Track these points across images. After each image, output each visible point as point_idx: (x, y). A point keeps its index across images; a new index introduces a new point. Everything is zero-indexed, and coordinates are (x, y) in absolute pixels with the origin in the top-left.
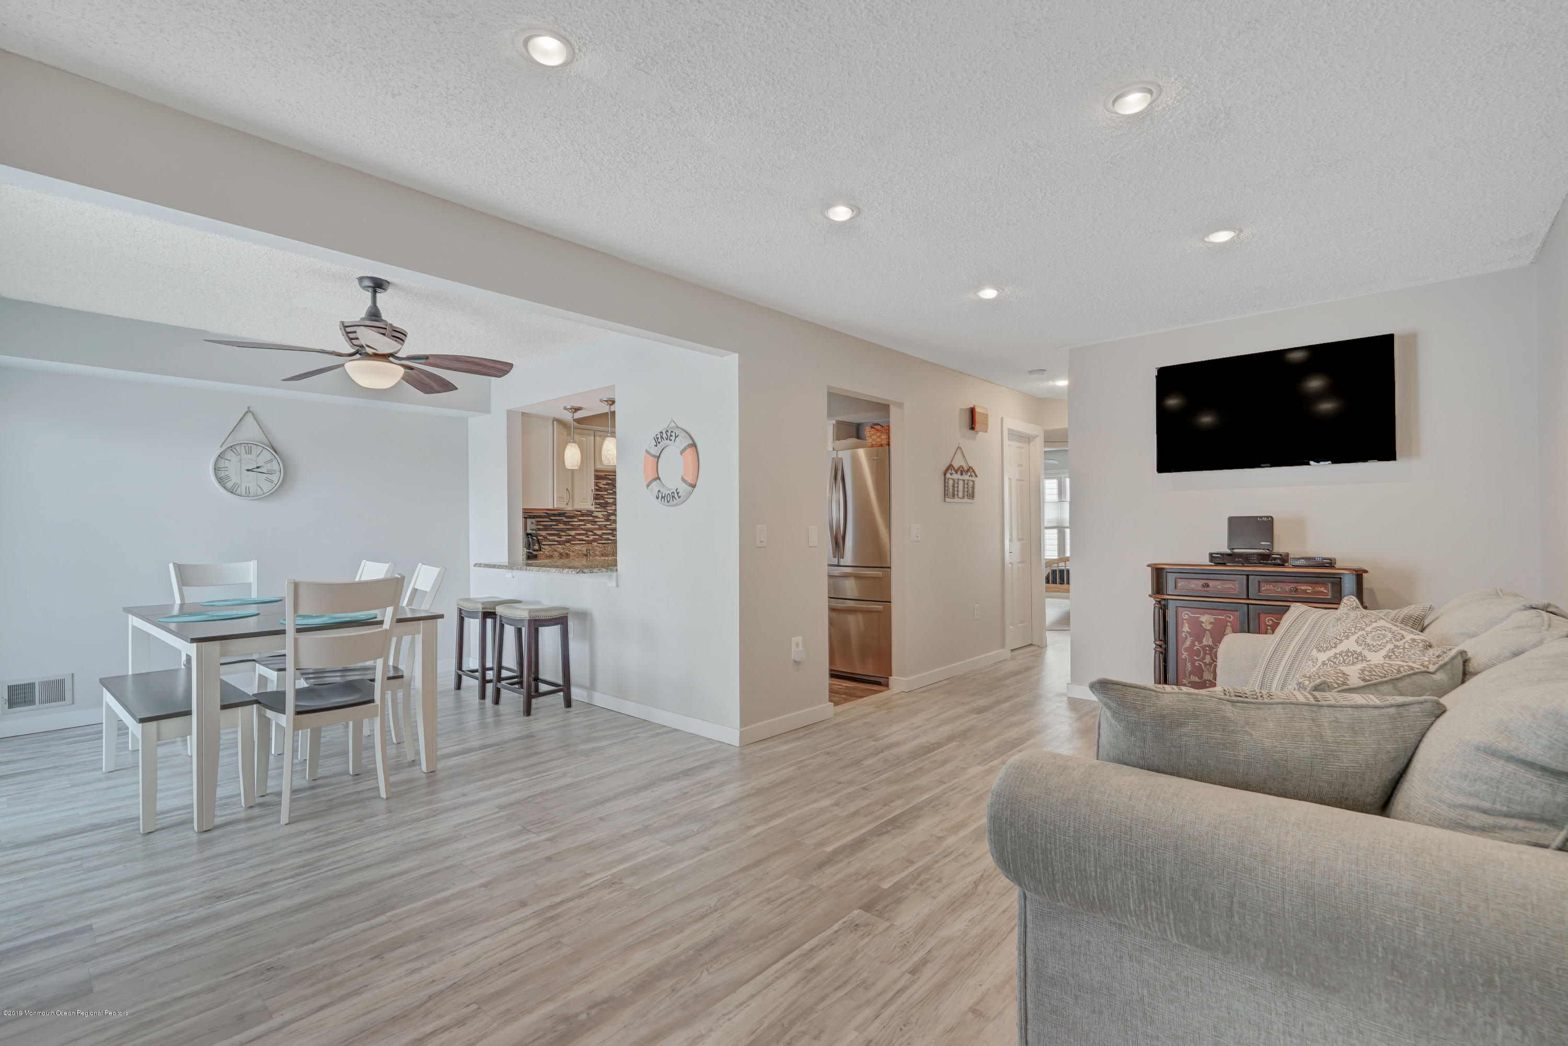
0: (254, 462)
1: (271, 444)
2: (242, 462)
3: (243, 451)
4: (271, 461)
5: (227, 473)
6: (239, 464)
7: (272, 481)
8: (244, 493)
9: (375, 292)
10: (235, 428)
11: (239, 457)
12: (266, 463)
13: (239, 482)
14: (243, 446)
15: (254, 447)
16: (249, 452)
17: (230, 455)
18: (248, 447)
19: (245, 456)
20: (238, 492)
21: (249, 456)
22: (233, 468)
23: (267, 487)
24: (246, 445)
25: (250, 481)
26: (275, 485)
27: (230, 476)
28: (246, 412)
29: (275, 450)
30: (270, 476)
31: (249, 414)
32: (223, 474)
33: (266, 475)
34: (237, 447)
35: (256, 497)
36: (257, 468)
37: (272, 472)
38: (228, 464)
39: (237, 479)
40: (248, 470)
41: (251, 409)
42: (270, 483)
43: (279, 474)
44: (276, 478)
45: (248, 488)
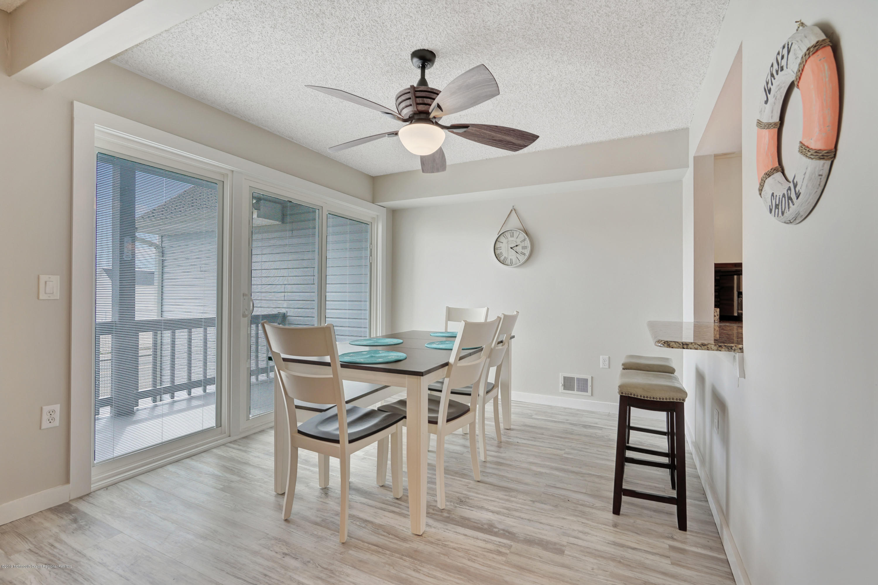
0: (515, 242)
1: (525, 231)
2: (509, 243)
3: (509, 236)
4: (524, 240)
5: (501, 251)
6: (507, 244)
7: (524, 254)
8: (509, 264)
9: (423, 68)
10: (505, 221)
11: (507, 239)
12: (521, 242)
13: (507, 256)
14: (509, 232)
15: (515, 232)
16: (512, 236)
17: (502, 239)
18: (511, 232)
19: (510, 239)
20: (507, 263)
21: (512, 239)
22: (504, 247)
23: (523, 259)
24: (510, 231)
25: (511, 255)
26: (527, 257)
27: (501, 253)
28: (512, 210)
29: (527, 234)
30: (523, 251)
31: (513, 211)
32: (498, 252)
33: (521, 250)
34: (506, 233)
35: (516, 265)
36: (517, 246)
37: (524, 248)
38: (501, 245)
39: (505, 255)
40: (511, 248)
41: (514, 207)
42: (524, 255)
43: (529, 249)
44: (527, 252)
45: (511, 260)
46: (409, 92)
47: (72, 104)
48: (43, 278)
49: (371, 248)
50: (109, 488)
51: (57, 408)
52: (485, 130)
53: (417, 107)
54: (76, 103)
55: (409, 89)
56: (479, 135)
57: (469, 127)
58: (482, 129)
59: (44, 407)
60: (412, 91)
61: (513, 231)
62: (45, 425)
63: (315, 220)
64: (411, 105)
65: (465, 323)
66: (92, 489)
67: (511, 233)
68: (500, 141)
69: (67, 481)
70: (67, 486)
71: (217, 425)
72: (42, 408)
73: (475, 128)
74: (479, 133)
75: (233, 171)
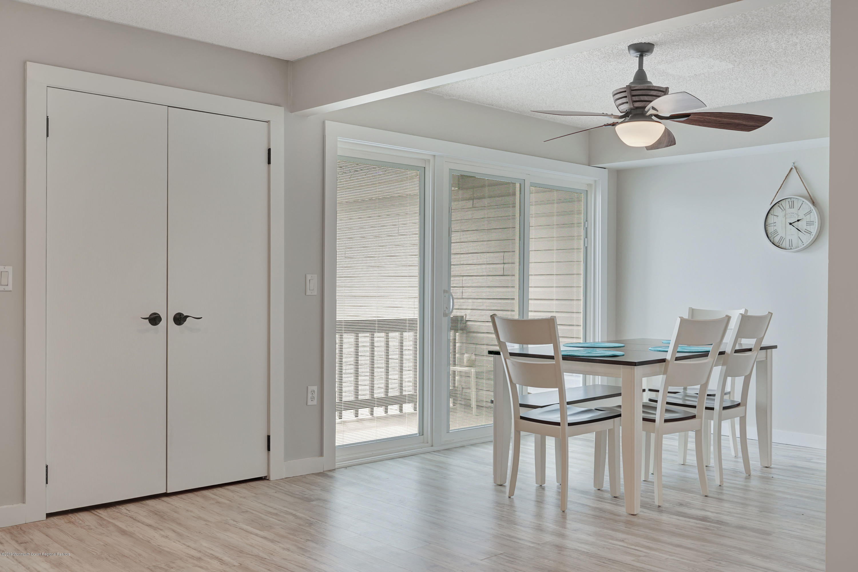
0: (795, 215)
1: (811, 199)
2: (787, 216)
3: (788, 206)
4: (810, 212)
5: (775, 228)
6: (784, 218)
7: (810, 233)
8: (788, 247)
9: (641, 57)
10: (781, 184)
11: (785, 211)
12: (805, 214)
13: (784, 237)
14: (787, 200)
15: (796, 201)
16: (792, 206)
17: (777, 211)
19: (789, 211)
20: (783, 246)
21: (792, 210)
22: (780, 223)
23: (807, 239)
24: (789, 200)
25: (791, 234)
26: (813, 236)
27: (776, 231)
28: (792, 169)
29: (813, 203)
30: (808, 228)
31: (794, 170)
32: (771, 229)
33: (805, 227)
34: (782, 202)
35: (797, 249)
36: (798, 221)
37: (810, 223)
38: (775, 219)
39: (781, 233)
40: (791, 224)
41: (796, 165)
42: (809, 235)
43: (816, 225)
44: (814, 229)
45: (791, 241)
46: (625, 91)
47: (324, 123)
48: (309, 277)
49: (586, 226)
50: (348, 468)
51: (315, 388)
52: (709, 117)
53: (633, 105)
54: (327, 122)
55: (625, 88)
56: (703, 121)
57: (691, 116)
58: (706, 116)
59: (309, 387)
60: (628, 91)
61: (792, 200)
62: (310, 403)
63: (514, 194)
64: (627, 103)
65: (681, 319)
66: (337, 466)
67: (790, 203)
68: (728, 124)
69: (322, 455)
70: (321, 458)
71: (419, 433)
72: (307, 387)
73: (697, 116)
74: (702, 120)
75: (434, 156)
